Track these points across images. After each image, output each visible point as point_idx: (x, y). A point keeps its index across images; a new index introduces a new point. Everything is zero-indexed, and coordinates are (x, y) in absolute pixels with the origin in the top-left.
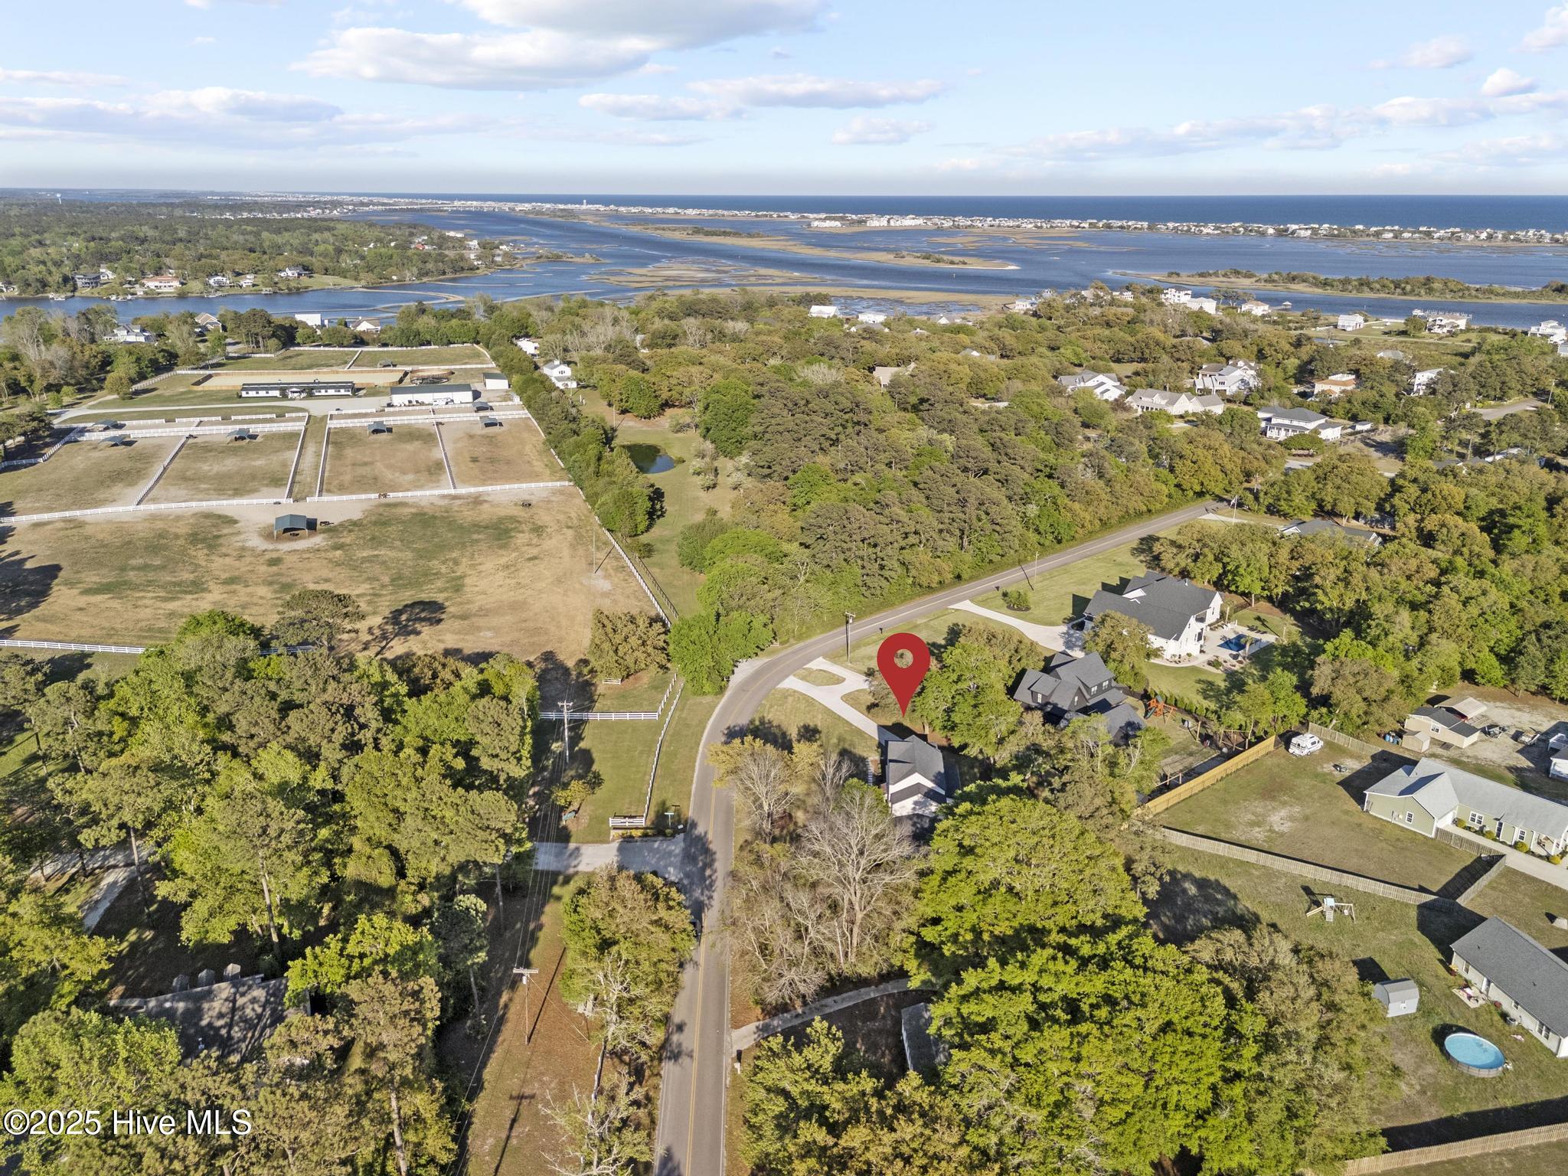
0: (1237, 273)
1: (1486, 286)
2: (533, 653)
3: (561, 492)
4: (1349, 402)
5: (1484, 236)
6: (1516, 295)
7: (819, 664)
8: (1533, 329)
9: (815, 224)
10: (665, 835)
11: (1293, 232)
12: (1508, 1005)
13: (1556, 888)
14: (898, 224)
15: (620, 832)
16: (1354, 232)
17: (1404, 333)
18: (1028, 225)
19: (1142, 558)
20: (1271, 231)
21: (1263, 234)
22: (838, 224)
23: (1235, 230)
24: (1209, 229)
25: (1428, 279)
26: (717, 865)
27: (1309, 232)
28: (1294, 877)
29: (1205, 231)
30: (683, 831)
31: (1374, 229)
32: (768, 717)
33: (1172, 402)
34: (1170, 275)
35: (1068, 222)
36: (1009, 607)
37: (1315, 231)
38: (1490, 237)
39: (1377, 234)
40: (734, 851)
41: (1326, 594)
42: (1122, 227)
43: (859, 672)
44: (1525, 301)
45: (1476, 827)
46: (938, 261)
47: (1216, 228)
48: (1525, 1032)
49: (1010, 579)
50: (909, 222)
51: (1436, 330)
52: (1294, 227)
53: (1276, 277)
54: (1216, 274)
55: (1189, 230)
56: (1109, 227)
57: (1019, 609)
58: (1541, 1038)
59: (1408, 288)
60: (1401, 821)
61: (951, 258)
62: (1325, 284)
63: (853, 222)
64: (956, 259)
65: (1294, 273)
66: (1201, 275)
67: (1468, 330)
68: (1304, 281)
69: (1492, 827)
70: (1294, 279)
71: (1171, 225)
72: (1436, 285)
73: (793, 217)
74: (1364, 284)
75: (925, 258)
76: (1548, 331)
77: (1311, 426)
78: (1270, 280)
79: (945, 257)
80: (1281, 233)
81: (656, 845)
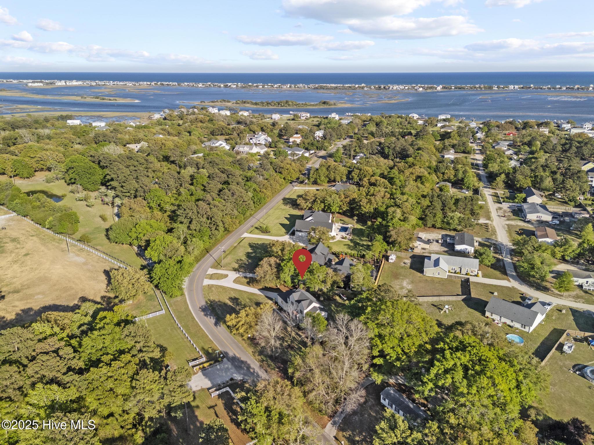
0: (225, 101)
1: (304, 103)
2: (74, 299)
3: (12, 219)
4: (304, 144)
5: (288, 86)
6: (313, 105)
7: (211, 271)
8: (330, 116)
9: (30, 84)
10: (219, 361)
11: (230, 86)
12: (509, 322)
13: (485, 284)
14: (71, 84)
15: (198, 367)
16: (249, 86)
17: (293, 119)
18: (130, 84)
19: (288, 206)
20: (222, 86)
21: (220, 87)
22: (41, 84)
23: (209, 85)
24: (200, 85)
25: (287, 101)
26: (252, 366)
27: (235, 86)
28: (427, 302)
29: (200, 86)
30: (224, 357)
31: (255, 85)
32: (212, 298)
33: (251, 149)
34: (201, 102)
35: (145, 83)
36: (262, 232)
37: (237, 86)
38: (290, 87)
39: (257, 86)
40: (252, 357)
41: (365, 208)
42: (168, 85)
43: (230, 270)
44: (317, 107)
45: (453, 271)
46: (103, 99)
47: (203, 85)
48: (517, 329)
49: (252, 222)
50: (75, 83)
51: (302, 118)
52: (230, 84)
53: (239, 102)
54: (217, 101)
55: (193, 86)
56: (163, 85)
57: (267, 232)
58: (523, 329)
59: (283, 104)
60: (436, 276)
61: (109, 98)
62: (256, 104)
63: (47, 84)
64: (112, 98)
65: (244, 100)
66: (212, 102)
67: (310, 117)
68: (248, 103)
69: (458, 271)
70: (245, 102)
71: (186, 84)
72: (290, 103)
73: (15, 82)
74: (268, 104)
75: (96, 98)
76: (334, 116)
77: (301, 153)
78: (237, 103)
79: (107, 98)
80: (226, 86)
81: (218, 367)
